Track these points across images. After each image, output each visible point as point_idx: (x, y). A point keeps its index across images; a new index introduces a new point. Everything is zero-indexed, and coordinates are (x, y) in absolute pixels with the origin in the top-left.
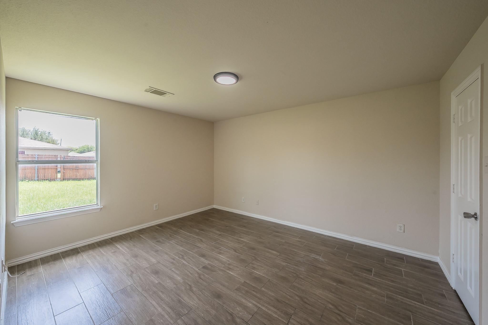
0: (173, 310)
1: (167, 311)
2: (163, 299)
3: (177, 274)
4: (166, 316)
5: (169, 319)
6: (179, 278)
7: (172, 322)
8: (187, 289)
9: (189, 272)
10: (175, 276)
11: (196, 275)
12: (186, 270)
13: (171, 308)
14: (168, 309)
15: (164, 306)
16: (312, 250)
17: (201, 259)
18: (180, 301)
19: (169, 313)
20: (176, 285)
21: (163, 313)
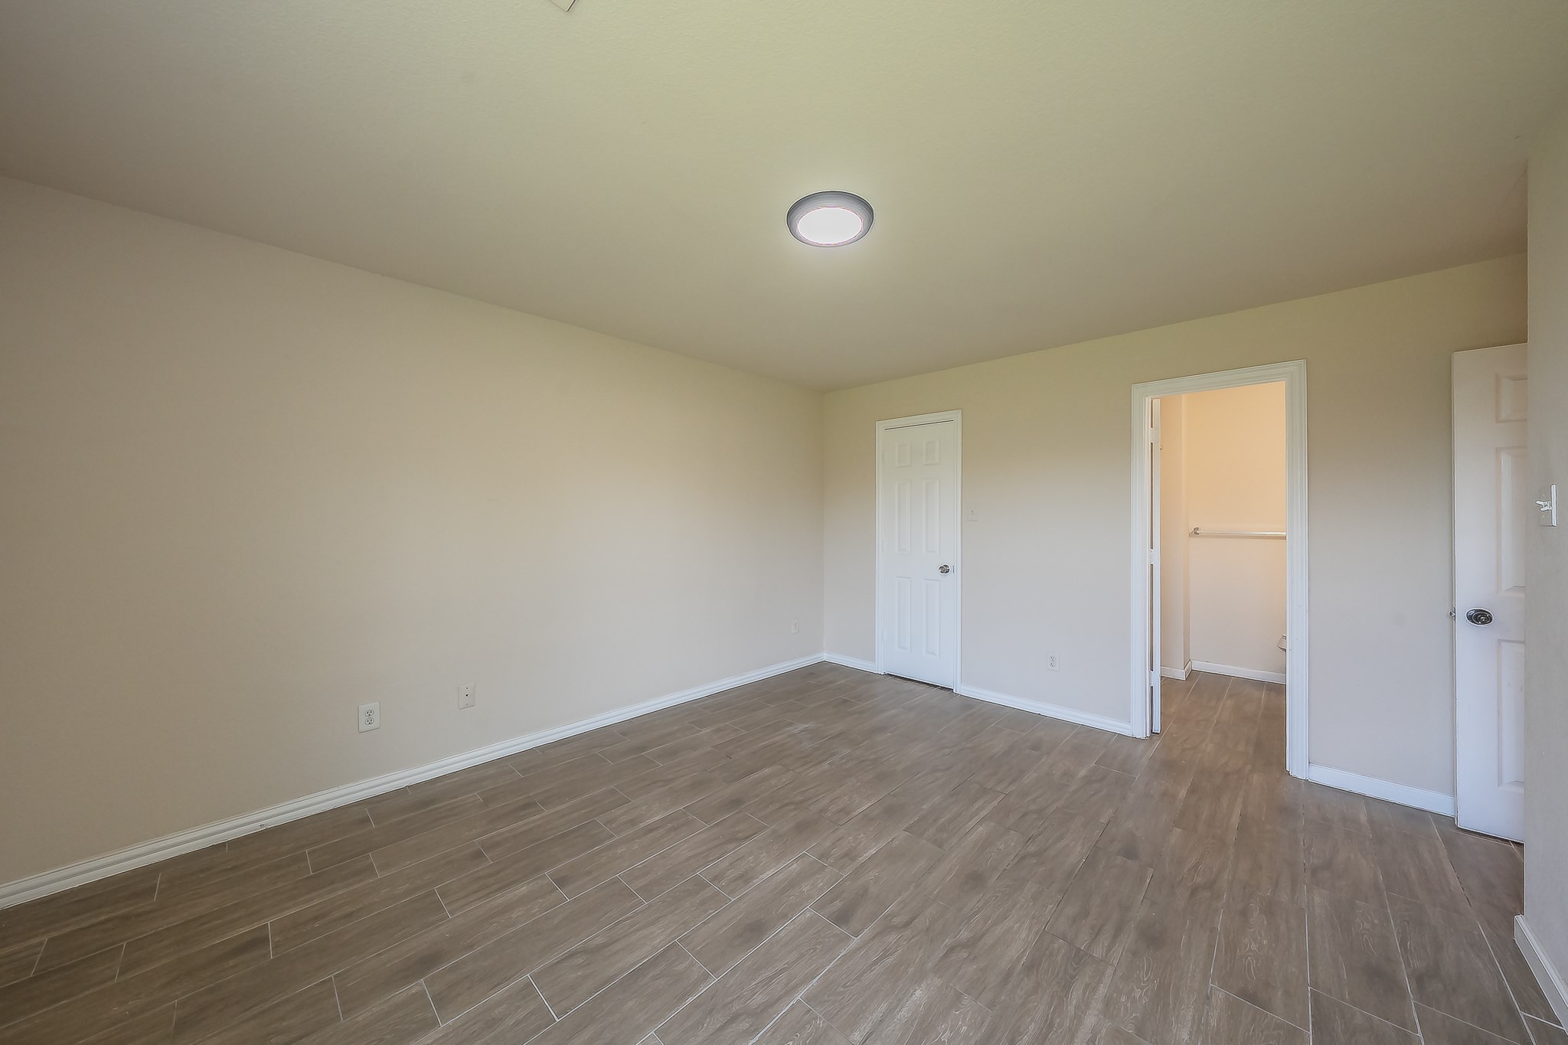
0: (1073, 977)
1: (1084, 993)
2: (1046, 1021)
3: (891, 1011)
4: (1102, 990)
5: (1107, 980)
6: (919, 994)
7: (1110, 971)
8: (972, 957)
9: (875, 963)
10: (904, 1013)
11: (892, 938)
12: (858, 979)
13: (1067, 987)
14: (1076, 995)
15: (1071, 1009)
16: (768, 726)
17: (782, 934)
18: (1031, 967)
19: (1087, 986)
20: (958, 997)
21: (1097, 1005)
